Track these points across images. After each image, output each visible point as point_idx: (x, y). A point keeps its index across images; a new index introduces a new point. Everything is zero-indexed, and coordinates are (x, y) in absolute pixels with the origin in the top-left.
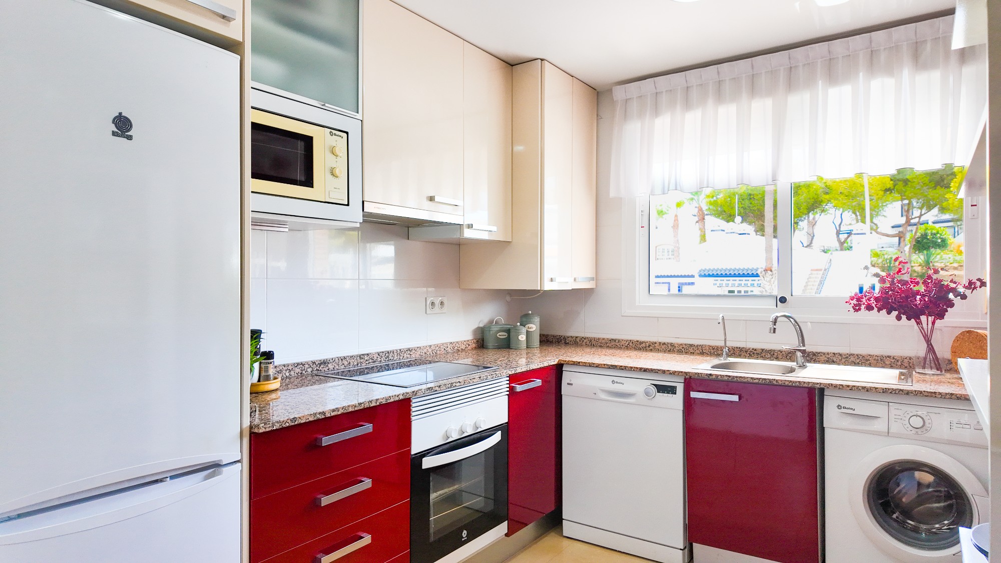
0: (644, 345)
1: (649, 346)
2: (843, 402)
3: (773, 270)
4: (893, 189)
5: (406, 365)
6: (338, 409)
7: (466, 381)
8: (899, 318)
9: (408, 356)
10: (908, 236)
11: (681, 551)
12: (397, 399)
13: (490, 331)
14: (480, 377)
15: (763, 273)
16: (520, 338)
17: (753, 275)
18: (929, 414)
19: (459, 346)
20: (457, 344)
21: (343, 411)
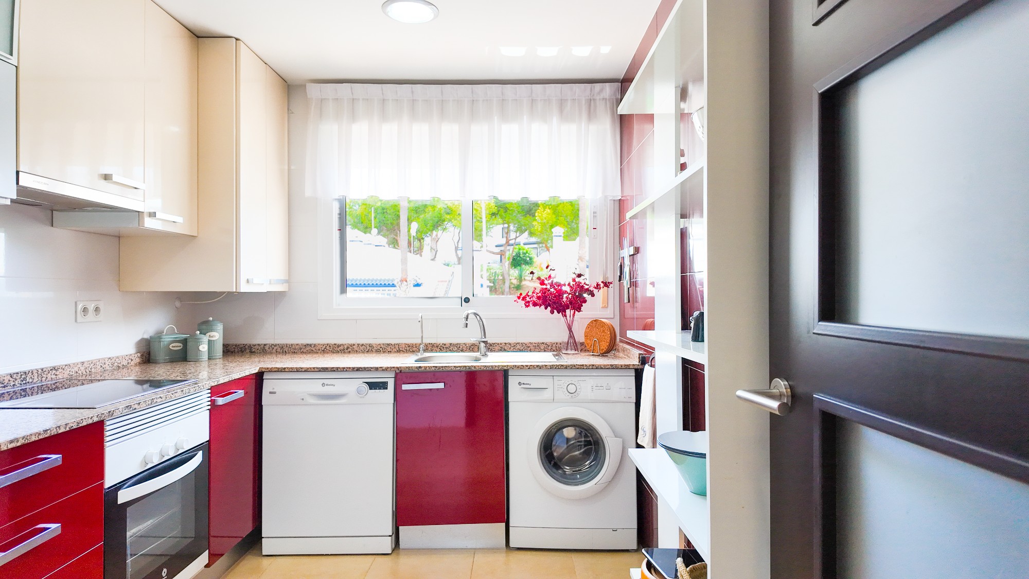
0: (342, 348)
1: (348, 348)
2: (523, 380)
3: (408, 280)
4: (498, 214)
5: (51, 388)
6: (17, 440)
7: (167, 396)
8: (552, 312)
9: (54, 377)
10: (508, 254)
11: (390, 537)
12: (90, 421)
13: (160, 342)
14: (182, 391)
15: (400, 283)
16: (201, 348)
17: (389, 286)
18: (579, 382)
19: (119, 362)
20: (117, 360)
21: (24, 441)
